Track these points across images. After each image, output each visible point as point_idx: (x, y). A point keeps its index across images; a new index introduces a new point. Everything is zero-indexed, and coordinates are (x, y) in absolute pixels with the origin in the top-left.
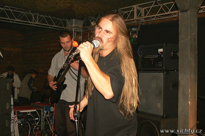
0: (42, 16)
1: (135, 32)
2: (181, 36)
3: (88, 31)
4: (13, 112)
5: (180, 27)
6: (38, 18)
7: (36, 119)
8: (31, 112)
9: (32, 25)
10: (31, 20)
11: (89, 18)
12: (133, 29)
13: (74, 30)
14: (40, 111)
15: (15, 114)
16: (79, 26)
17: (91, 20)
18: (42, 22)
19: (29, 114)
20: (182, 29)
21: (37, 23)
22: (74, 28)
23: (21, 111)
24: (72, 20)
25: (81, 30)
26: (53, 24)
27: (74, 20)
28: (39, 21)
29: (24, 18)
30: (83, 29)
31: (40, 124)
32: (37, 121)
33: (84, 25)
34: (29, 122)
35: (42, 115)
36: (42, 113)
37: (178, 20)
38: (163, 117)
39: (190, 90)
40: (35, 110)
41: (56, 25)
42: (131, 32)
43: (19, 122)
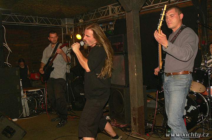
0: (41, 18)
1: (112, 25)
2: (128, 29)
3: (78, 27)
4: (22, 91)
5: (127, 23)
6: (37, 20)
7: (41, 96)
8: (37, 91)
9: (33, 25)
10: (32, 22)
11: (77, 17)
12: (110, 23)
13: (67, 27)
14: (43, 90)
15: (24, 93)
16: (71, 23)
17: (79, 18)
18: (41, 23)
19: (35, 93)
20: (128, 24)
21: (37, 24)
22: (67, 25)
23: (29, 91)
24: (65, 19)
25: (73, 27)
26: (50, 24)
27: (66, 19)
28: (39, 22)
29: (27, 21)
30: (74, 25)
31: (44, 99)
32: (42, 97)
33: (74, 23)
34: (35, 98)
35: (45, 92)
36: (45, 91)
37: (126, 18)
38: (125, 87)
39: (135, 66)
40: (39, 90)
41: (52, 24)
42: (109, 26)
43: (28, 98)
